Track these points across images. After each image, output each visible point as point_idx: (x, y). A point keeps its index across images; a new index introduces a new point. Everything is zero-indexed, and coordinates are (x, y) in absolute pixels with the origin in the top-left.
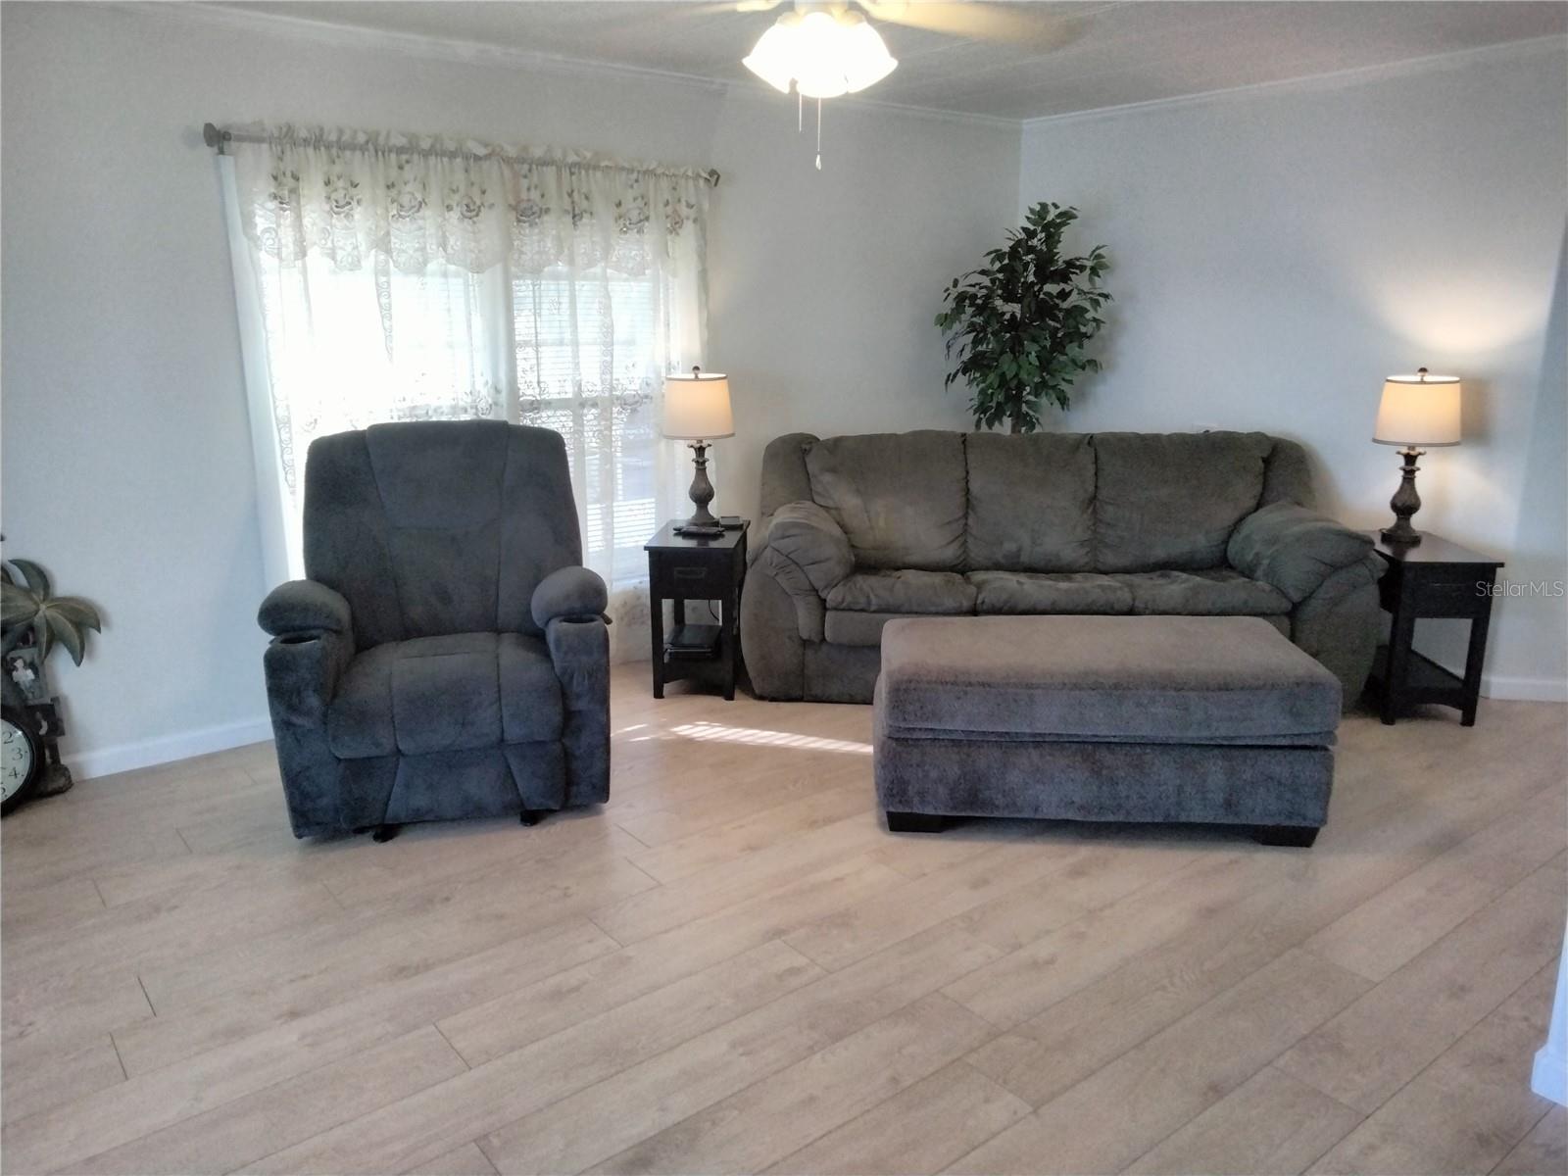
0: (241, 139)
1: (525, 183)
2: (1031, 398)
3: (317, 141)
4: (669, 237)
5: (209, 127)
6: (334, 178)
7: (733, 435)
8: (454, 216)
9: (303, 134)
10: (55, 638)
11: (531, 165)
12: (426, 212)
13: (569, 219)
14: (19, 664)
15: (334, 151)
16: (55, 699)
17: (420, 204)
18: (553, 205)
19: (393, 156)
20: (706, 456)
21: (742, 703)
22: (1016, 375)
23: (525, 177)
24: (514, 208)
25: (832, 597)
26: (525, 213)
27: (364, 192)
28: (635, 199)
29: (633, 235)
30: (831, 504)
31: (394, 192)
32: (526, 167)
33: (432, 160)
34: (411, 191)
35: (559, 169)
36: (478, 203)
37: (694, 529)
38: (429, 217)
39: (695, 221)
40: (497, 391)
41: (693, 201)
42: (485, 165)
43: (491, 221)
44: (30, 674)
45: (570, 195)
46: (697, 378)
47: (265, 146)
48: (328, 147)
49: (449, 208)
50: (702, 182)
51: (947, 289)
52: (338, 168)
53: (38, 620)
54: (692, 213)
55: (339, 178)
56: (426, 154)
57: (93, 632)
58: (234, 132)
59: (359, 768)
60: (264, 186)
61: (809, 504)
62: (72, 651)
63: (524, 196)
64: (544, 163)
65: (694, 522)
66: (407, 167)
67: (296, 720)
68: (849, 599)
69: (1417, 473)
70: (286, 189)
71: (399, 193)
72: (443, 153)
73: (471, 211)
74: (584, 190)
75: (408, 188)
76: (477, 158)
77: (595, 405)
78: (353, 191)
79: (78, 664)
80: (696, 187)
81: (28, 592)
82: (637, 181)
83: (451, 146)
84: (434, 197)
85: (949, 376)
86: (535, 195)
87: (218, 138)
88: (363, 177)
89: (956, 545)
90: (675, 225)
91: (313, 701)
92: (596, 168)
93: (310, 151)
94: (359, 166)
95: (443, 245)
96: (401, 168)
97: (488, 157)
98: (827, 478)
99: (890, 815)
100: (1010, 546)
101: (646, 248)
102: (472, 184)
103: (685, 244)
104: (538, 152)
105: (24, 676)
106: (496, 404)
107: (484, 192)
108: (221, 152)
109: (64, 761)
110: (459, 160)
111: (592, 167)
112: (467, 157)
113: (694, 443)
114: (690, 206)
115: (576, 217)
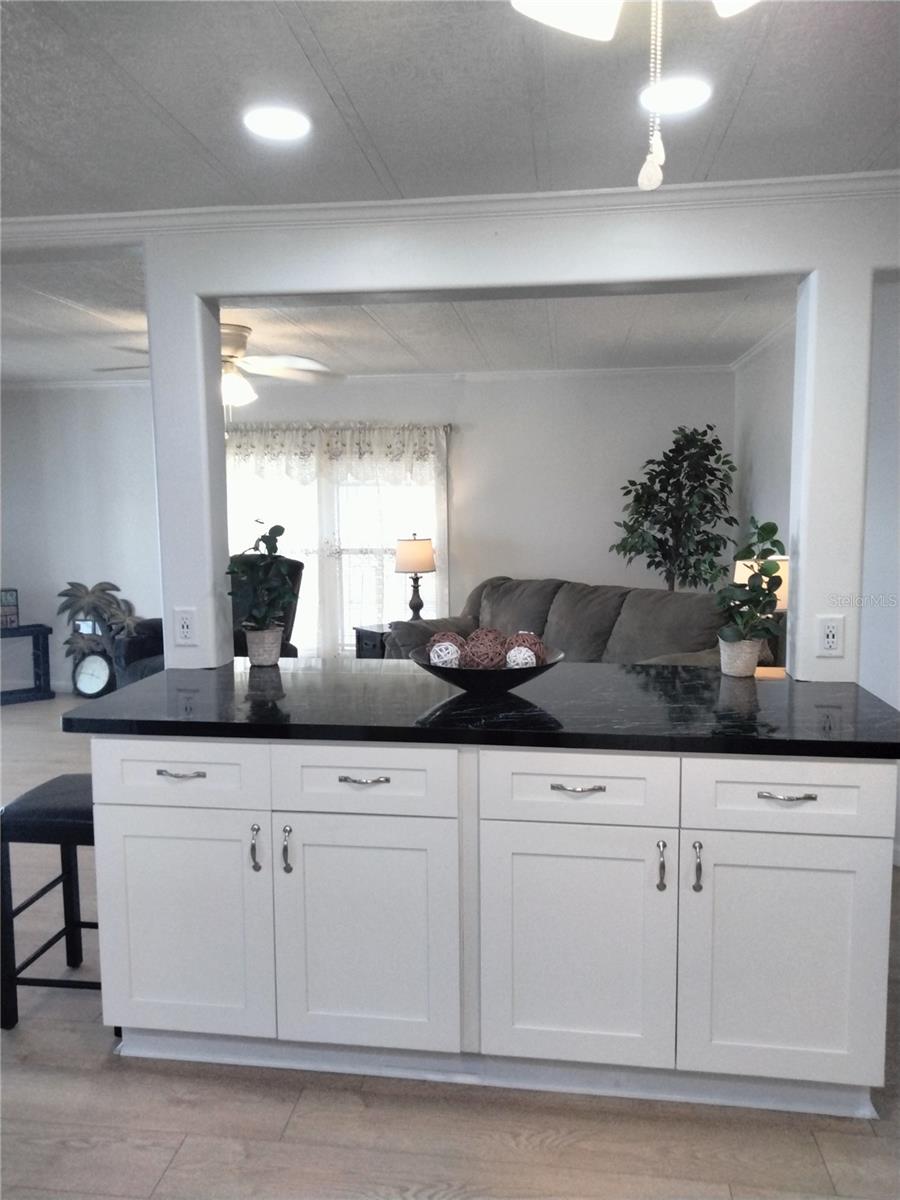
1: (334, 440)
4: (417, 463)
8: (296, 458)
11: (338, 430)
12: (283, 456)
13: (357, 455)
17: (280, 454)
18: (348, 450)
19: (270, 433)
20: (420, 583)
23: (334, 437)
24: (328, 452)
26: (334, 455)
28: (397, 443)
29: (395, 463)
31: (269, 449)
32: (335, 432)
33: (288, 433)
34: (277, 448)
35: (353, 431)
36: (309, 451)
37: (408, 625)
38: (284, 459)
39: (436, 454)
41: (433, 442)
42: (313, 433)
43: (314, 459)
45: (358, 444)
46: (414, 539)
49: (294, 454)
50: (440, 431)
51: (626, 488)
52: (244, 440)
54: (433, 449)
56: (284, 431)
63: (333, 446)
64: (344, 429)
65: (408, 621)
66: (276, 437)
71: (272, 448)
72: (293, 429)
73: (304, 455)
74: (367, 441)
75: (276, 446)
76: (309, 430)
80: (437, 434)
82: (399, 434)
83: (296, 426)
84: (286, 449)
86: (339, 445)
90: (422, 455)
92: (374, 429)
94: (255, 438)
95: (288, 472)
96: (273, 437)
97: (314, 429)
101: (403, 469)
102: (307, 442)
103: (428, 469)
104: (342, 424)
107: (313, 445)
110: (300, 433)
111: (371, 429)
112: (305, 430)
113: (413, 575)
114: (431, 445)
115: (361, 455)
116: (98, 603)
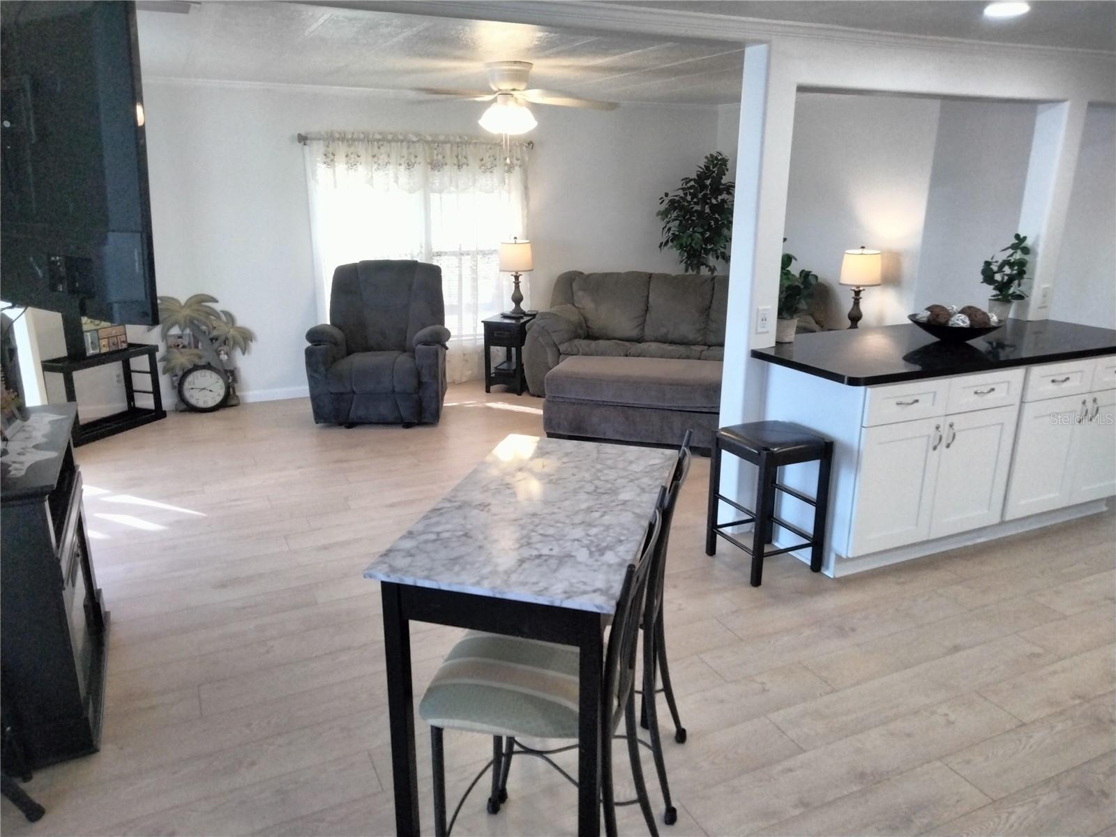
0: (312, 139)
1: (435, 152)
2: (704, 256)
3: (343, 138)
4: (506, 174)
5: (299, 135)
6: (350, 154)
7: (532, 270)
8: (402, 168)
9: (337, 136)
10: (236, 343)
11: (438, 143)
12: (390, 167)
13: (456, 167)
14: (222, 352)
15: (350, 142)
16: (235, 368)
17: (387, 164)
18: (448, 161)
19: (376, 143)
20: (520, 280)
21: (525, 397)
22: (691, 244)
23: (436, 149)
24: (431, 164)
25: (562, 348)
26: (435, 165)
27: (362, 159)
28: (489, 157)
29: (488, 174)
30: (580, 306)
31: (375, 159)
32: (436, 145)
33: (393, 144)
34: (383, 158)
35: (452, 145)
36: (413, 162)
37: (514, 315)
38: (391, 169)
39: (520, 166)
40: (422, 247)
41: (519, 157)
42: (417, 145)
43: (419, 169)
44: (226, 357)
45: (457, 157)
46: (516, 243)
47: (322, 142)
48: (348, 141)
49: (400, 165)
50: (524, 148)
51: (662, 198)
52: (352, 149)
53: (229, 336)
54: (518, 163)
55: (352, 153)
56: (389, 141)
57: (250, 342)
58: (309, 136)
59: (339, 397)
60: (320, 158)
61: (570, 305)
62: (242, 349)
63: (435, 158)
64: (446, 143)
65: (513, 312)
66: (382, 147)
67: (316, 375)
68: (569, 349)
69: (861, 300)
70: (330, 159)
71: (378, 159)
72: (398, 141)
73: (410, 166)
74: (464, 154)
75: (382, 156)
76: (413, 142)
77: (468, 254)
78: (358, 159)
79: (244, 354)
80: (521, 149)
81: (226, 324)
82: (490, 148)
83: (401, 137)
84: (393, 159)
85: (661, 244)
86: (440, 157)
87: (303, 139)
88: (362, 152)
89: (638, 329)
90: (510, 168)
91: (322, 369)
92: (470, 143)
93: (340, 143)
94: (361, 148)
95: (396, 181)
96: (379, 148)
97: (418, 141)
98: (580, 293)
99: (547, 433)
100: (663, 330)
101: (495, 179)
102: (411, 153)
103: (515, 178)
104: (442, 138)
105: (224, 357)
106: (421, 252)
107: (416, 157)
108: (305, 144)
109: (238, 394)
110: (405, 143)
111: (468, 143)
112: (408, 142)
113: (514, 273)
114: (518, 160)
115: (460, 166)
116: (194, 315)
